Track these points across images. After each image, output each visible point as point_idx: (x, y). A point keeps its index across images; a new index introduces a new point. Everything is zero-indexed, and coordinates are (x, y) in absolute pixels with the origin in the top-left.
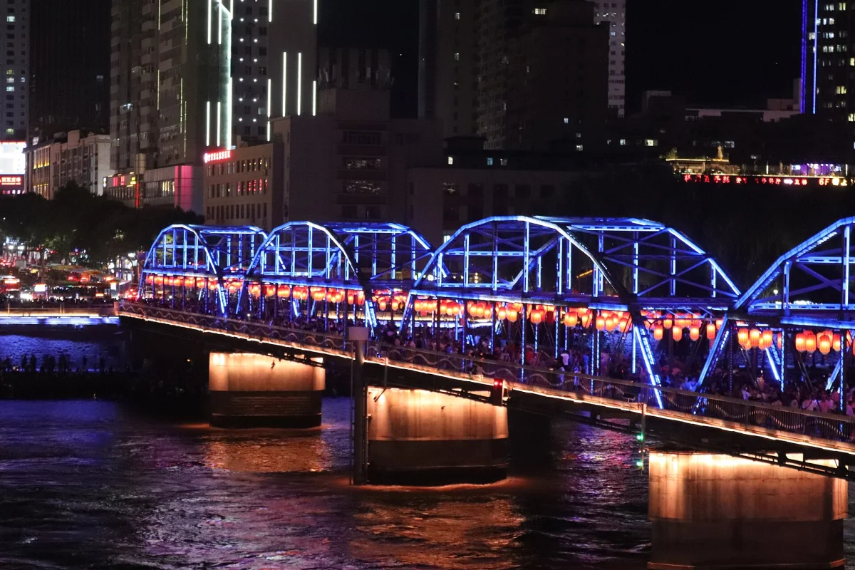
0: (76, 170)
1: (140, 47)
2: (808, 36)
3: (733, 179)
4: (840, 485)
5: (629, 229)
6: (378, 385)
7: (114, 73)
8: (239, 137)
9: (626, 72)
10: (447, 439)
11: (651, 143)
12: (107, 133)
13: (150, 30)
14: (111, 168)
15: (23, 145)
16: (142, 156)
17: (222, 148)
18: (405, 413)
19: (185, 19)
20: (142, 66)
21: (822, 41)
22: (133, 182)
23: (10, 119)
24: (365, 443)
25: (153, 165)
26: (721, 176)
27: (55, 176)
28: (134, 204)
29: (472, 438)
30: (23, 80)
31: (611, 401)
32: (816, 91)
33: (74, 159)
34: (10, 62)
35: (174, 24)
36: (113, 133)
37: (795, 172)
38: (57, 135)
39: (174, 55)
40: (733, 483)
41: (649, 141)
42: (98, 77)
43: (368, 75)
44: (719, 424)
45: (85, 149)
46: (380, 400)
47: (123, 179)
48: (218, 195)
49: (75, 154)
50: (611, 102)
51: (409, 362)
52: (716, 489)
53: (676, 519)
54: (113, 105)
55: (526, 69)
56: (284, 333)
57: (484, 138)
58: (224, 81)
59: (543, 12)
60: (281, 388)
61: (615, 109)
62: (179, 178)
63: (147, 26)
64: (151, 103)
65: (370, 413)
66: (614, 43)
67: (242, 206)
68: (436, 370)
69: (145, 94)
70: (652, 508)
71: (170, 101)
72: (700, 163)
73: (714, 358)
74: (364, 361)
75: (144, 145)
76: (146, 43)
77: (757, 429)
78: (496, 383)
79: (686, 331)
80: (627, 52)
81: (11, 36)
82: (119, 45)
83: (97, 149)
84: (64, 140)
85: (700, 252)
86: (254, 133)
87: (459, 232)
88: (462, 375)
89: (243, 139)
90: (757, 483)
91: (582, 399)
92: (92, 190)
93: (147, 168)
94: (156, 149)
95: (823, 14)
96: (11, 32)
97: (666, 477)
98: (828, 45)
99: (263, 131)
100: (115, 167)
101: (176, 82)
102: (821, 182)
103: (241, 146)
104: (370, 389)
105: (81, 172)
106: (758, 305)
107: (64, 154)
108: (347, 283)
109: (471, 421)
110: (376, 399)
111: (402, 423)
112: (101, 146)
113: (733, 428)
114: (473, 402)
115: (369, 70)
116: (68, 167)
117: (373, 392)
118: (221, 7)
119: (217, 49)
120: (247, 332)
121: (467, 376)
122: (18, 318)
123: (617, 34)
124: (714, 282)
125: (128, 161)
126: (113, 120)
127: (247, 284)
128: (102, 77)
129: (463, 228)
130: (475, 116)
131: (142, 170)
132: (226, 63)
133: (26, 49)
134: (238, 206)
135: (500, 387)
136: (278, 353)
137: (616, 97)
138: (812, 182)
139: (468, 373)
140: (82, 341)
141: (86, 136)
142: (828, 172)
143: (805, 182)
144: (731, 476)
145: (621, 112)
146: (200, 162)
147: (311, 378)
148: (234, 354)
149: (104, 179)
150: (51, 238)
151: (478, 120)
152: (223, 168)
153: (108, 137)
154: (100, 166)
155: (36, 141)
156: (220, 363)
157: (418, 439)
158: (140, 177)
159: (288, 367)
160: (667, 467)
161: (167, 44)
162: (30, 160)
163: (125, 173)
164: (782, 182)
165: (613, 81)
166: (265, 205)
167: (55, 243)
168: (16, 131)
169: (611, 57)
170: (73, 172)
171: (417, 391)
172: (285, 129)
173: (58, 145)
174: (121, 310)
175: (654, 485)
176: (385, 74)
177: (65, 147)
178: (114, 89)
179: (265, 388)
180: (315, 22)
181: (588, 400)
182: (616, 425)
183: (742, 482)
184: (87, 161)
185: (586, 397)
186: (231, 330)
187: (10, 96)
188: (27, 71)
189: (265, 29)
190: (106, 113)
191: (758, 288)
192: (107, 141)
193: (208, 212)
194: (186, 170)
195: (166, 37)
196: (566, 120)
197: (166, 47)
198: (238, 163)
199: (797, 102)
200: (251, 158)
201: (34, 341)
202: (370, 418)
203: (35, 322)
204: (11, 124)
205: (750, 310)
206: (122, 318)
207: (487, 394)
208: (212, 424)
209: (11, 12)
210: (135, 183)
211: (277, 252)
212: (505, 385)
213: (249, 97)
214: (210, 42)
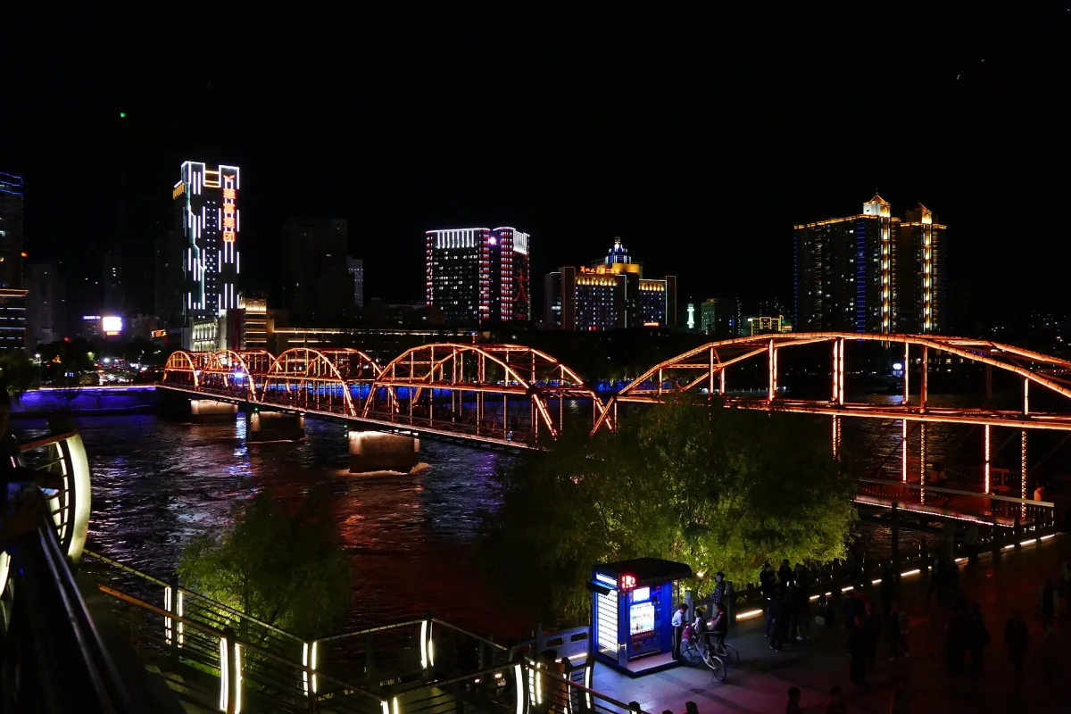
4: (416, 440)
12: (153, 315)
15: (120, 318)
22: (164, 334)
25: (173, 326)
36: (156, 314)
40: (379, 441)
53: (359, 455)
56: (220, 392)
58: (201, 294)
62: (183, 332)
97: (355, 440)
118: (200, 267)
119: (198, 282)
132: (202, 287)
136: (218, 399)
147: (232, 408)
148: (201, 401)
156: (195, 404)
160: (355, 436)
175: (351, 443)
180: (238, 272)
189: (218, 275)
191: (385, 373)
213: (211, 301)
214: (195, 279)
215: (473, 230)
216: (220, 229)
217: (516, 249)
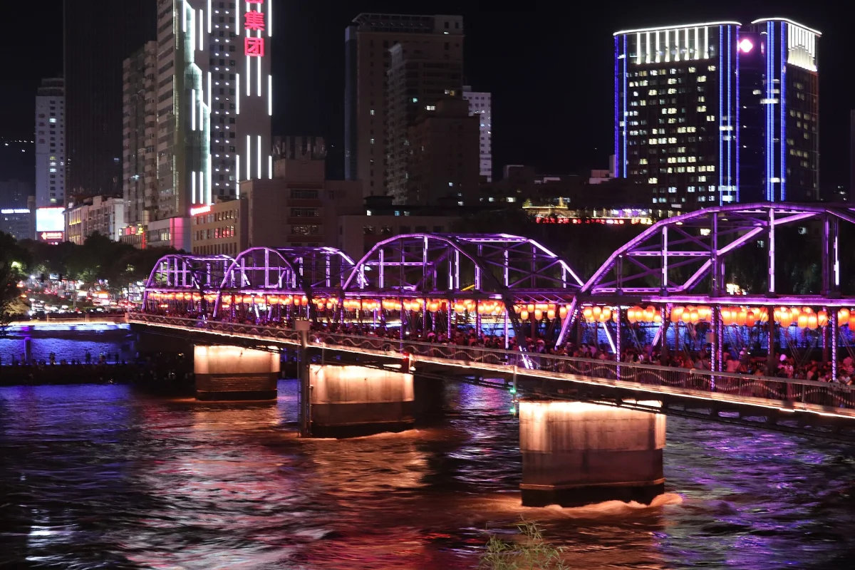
0: (99, 224)
1: (144, 135)
2: (619, 124)
3: (571, 220)
4: (661, 419)
5: (501, 241)
6: (318, 363)
7: (126, 153)
8: (216, 197)
9: (492, 152)
10: (369, 402)
11: (511, 200)
12: (122, 197)
13: (151, 122)
14: (125, 222)
15: (63, 209)
16: (146, 213)
17: (204, 204)
18: (338, 385)
19: (176, 112)
20: (146, 148)
21: (630, 128)
22: (141, 231)
23: (53, 192)
24: (308, 407)
25: (154, 218)
26: (562, 218)
27: (85, 229)
28: (140, 246)
29: (388, 401)
30: (62, 164)
31: (490, 365)
32: (626, 162)
33: (98, 217)
34: (53, 151)
35: (168, 117)
36: (126, 196)
37: (614, 215)
38: (85, 201)
39: (168, 138)
40: (581, 424)
41: (509, 198)
42: (115, 159)
43: (309, 148)
44: (571, 378)
45: (106, 209)
46: (319, 374)
47: (133, 229)
48: (202, 239)
49: (99, 213)
50: (482, 173)
51: (340, 344)
52: (569, 429)
53: (540, 451)
54: (126, 177)
55: (421, 149)
56: (249, 329)
57: (392, 197)
58: (204, 156)
59: (433, 108)
60: (248, 371)
61: (485, 177)
62: (174, 227)
63: (149, 119)
64: (152, 174)
65: (312, 384)
66: (483, 132)
67: (219, 245)
68: (360, 349)
69: (148, 168)
70: (523, 443)
71: (166, 170)
72: (547, 209)
73: (566, 331)
74: (307, 345)
75: (148, 204)
76: (149, 131)
77: (600, 380)
78: (405, 357)
79: (545, 314)
80: (493, 138)
81: (53, 133)
82: (129, 134)
83: (114, 209)
84: (91, 204)
85: (553, 255)
86: (227, 193)
87: (375, 248)
88: (379, 352)
89: (219, 198)
90: (599, 423)
91: (469, 365)
92: (111, 237)
93: (151, 220)
94: (157, 207)
95: (630, 109)
96: (53, 130)
97: (532, 420)
98: (633, 130)
99: (233, 192)
100: (127, 221)
101: (170, 158)
102: (633, 222)
103: (218, 202)
104: (312, 366)
105: (103, 225)
106: (598, 289)
107: (91, 213)
108: (293, 290)
109: (387, 389)
110: (316, 373)
111: (336, 391)
112: (117, 206)
113: (582, 380)
114: (387, 372)
115: (309, 145)
116: (95, 222)
117: (314, 368)
118: (202, 104)
119: (199, 134)
120: (221, 329)
121: (383, 352)
122: (55, 326)
123: (485, 125)
124: (564, 278)
125: (137, 217)
126: (126, 187)
127: (221, 295)
128: (117, 159)
129: (378, 244)
130: (386, 183)
131: (146, 223)
132: (205, 144)
133: (64, 142)
134: (216, 245)
135: (408, 360)
137: (485, 170)
138: (627, 221)
139: (384, 350)
140: (102, 342)
141: (106, 200)
142: (637, 215)
143: (622, 222)
144: (580, 418)
145: (489, 180)
146: (187, 215)
147: (270, 362)
148: (212, 347)
149: (119, 230)
150: (82, 273)
151: (388, 186)
152: (204, 218)
153: (122, 200)
154: (116, 221)
155: (71, 205)
156: (203, 355)
157: (348, 403)
158: (145, 227)
159: (252, 356)
160: (533, 413)
161: (163, 131)
162: (67, 219)
163: (135, 225)
164: (605, 222)
165: (483, 159)
166: (235, 243)
167: (85, 276)
168: (58, 200)
169: (482, 142)
170: (98, 226)
171: (346, 367)
172: (249, 189)
173: (87, 206)
174: (130, 318)
175: (523, 426)
176: (321, 149)
177: (91, 208)
178: (126, 165)
179: (236, 372)
180: (270, 113)
181: (474, 365)
182: (494, 384)
183: (588, 423)
184: (107, 218)
185: (471, 363)
186: (210, 328)
187: (53, 176)
188: (64, 158)
189: (234, 119)
190: (121, 182)
191: (599, 276)
192: (122, 203)
193: (195, 251)
194: (179, 221)
195: (162, 126)
196: (451, 184)
197: (163, 133)
198: (215, 214)
199: (612, 172)
200: (225, 211)
201: (67, 342)
202: (312, 387)
203: (68, 329)
204: (54, 195)
205: (592, 293)
206: (132, 325)
207: (398, 366)
208: (197, 398)
209: (53, 115)
210: (142, 232)
211: (243, 271)
212: (411, 358)
213: (223, 168)
214: (194, 129)
215: (706, 26)
216: (238, 33)
217: (793, 60)
